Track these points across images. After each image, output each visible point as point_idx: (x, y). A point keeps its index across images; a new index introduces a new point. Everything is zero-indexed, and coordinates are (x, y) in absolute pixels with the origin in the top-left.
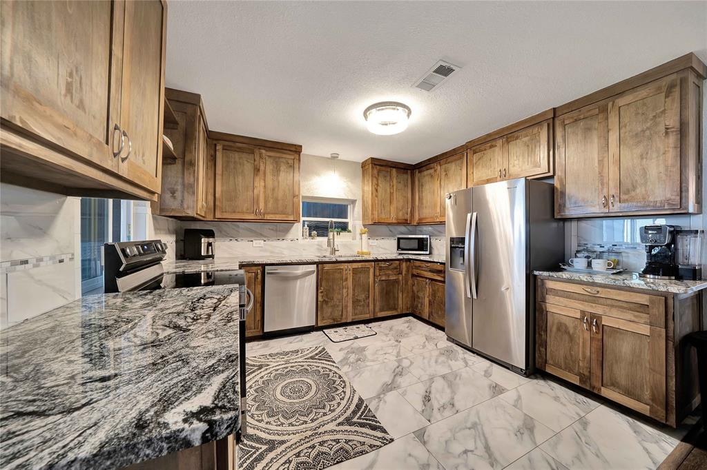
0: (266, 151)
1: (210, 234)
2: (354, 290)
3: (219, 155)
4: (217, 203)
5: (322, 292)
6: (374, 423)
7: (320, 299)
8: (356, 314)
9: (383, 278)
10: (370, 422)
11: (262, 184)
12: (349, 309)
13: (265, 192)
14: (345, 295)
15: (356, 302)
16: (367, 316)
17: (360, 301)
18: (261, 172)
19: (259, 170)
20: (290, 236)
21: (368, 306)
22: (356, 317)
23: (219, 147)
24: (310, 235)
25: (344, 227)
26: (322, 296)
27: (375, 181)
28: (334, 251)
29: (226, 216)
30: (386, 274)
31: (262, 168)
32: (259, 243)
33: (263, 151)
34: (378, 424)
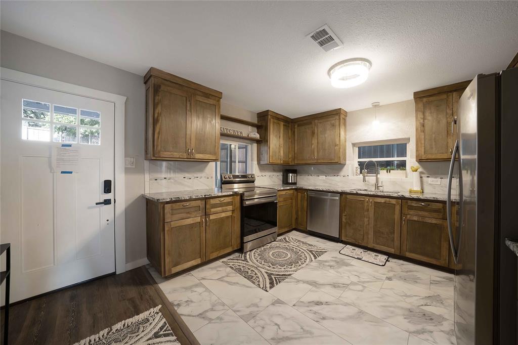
0: (318, 120)
1: (294, 172)
2: (376, 220)
3: (296, 130)
4: (296, 155)
5: (345, 216)
6: (275, 283)
7: (344, 220)
8: (378, 244)
9: (415, 218)
10: (275, 281)
11: (316, 141)
12: (370, 236)
13: (317, 146)
14: (366, 223)
15: (377, 233)
16: (392, 251)
17: (383, 233)
18: (316, 134)
19: (314, 133)
20: (343, 173)
21: (393, 240)
22: (378, 246)
23: (296, 126)
24: (361, 173)
25: (402, 165)
26: (346, 219)
27: (420, 115)
28: (377, 186)
29: (299, 162)
30: (418, 216)
31: (316, 131)
32: (322, 177)
33: (316, 121)
34: (275, 284)
